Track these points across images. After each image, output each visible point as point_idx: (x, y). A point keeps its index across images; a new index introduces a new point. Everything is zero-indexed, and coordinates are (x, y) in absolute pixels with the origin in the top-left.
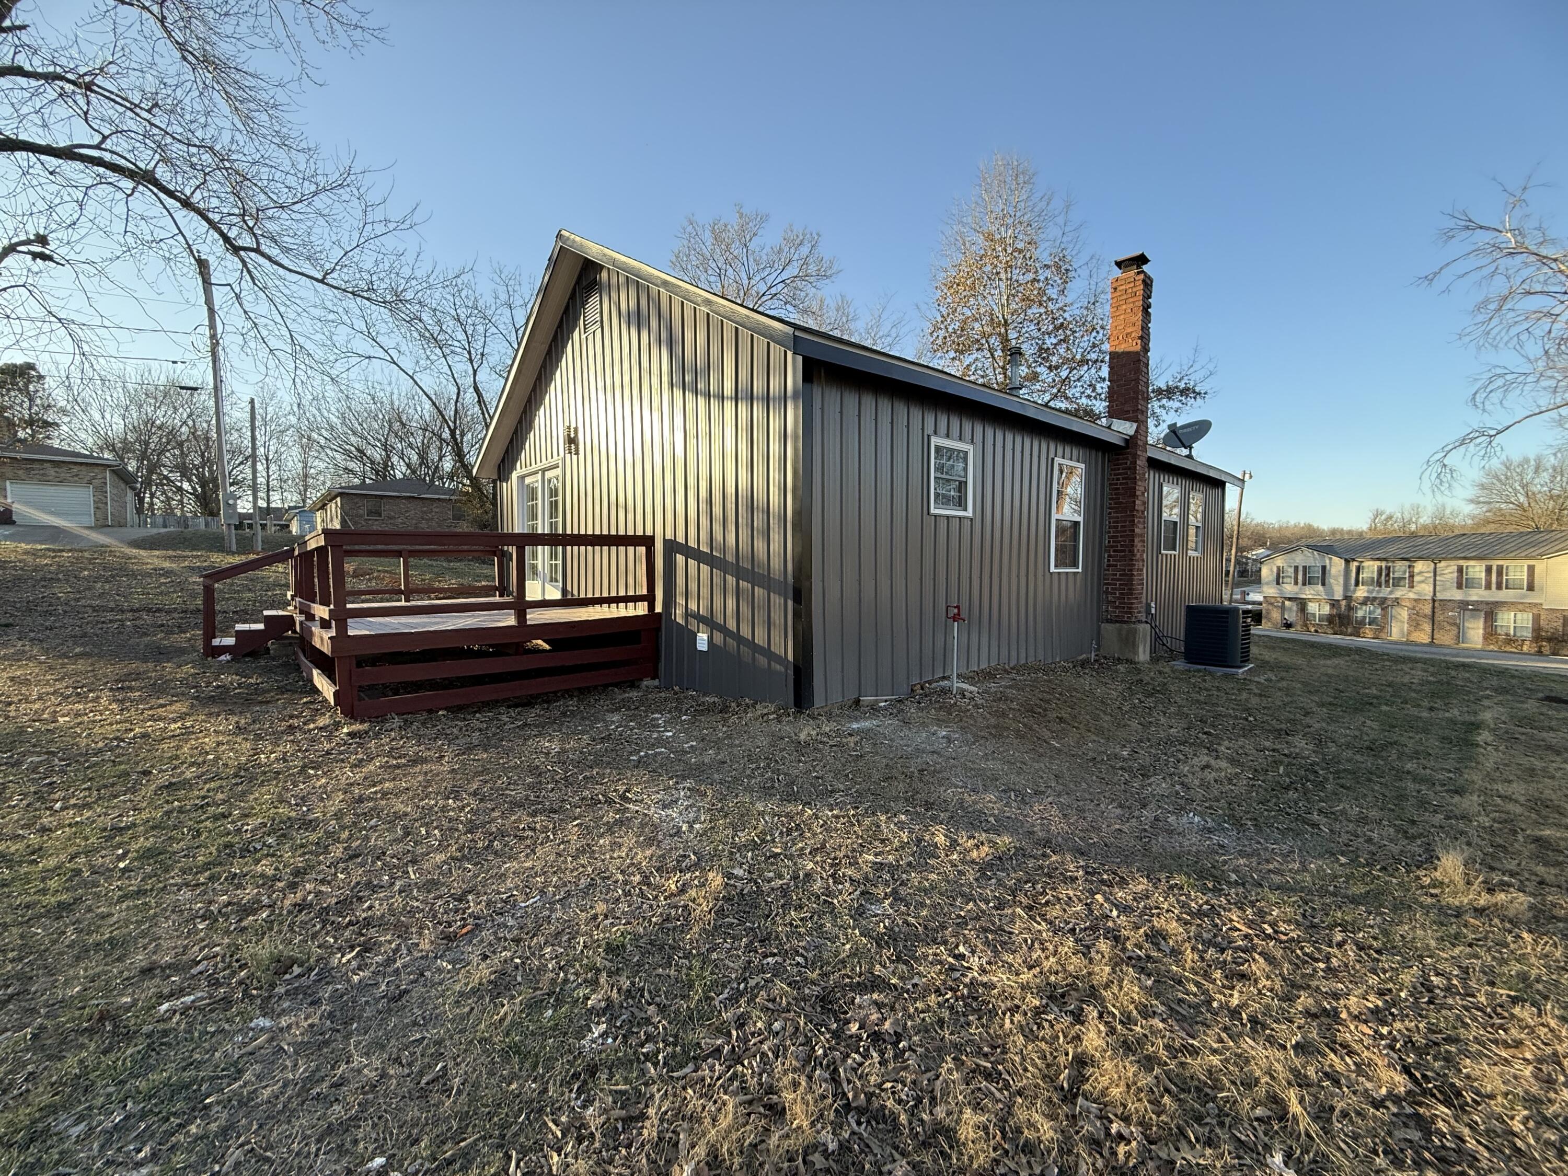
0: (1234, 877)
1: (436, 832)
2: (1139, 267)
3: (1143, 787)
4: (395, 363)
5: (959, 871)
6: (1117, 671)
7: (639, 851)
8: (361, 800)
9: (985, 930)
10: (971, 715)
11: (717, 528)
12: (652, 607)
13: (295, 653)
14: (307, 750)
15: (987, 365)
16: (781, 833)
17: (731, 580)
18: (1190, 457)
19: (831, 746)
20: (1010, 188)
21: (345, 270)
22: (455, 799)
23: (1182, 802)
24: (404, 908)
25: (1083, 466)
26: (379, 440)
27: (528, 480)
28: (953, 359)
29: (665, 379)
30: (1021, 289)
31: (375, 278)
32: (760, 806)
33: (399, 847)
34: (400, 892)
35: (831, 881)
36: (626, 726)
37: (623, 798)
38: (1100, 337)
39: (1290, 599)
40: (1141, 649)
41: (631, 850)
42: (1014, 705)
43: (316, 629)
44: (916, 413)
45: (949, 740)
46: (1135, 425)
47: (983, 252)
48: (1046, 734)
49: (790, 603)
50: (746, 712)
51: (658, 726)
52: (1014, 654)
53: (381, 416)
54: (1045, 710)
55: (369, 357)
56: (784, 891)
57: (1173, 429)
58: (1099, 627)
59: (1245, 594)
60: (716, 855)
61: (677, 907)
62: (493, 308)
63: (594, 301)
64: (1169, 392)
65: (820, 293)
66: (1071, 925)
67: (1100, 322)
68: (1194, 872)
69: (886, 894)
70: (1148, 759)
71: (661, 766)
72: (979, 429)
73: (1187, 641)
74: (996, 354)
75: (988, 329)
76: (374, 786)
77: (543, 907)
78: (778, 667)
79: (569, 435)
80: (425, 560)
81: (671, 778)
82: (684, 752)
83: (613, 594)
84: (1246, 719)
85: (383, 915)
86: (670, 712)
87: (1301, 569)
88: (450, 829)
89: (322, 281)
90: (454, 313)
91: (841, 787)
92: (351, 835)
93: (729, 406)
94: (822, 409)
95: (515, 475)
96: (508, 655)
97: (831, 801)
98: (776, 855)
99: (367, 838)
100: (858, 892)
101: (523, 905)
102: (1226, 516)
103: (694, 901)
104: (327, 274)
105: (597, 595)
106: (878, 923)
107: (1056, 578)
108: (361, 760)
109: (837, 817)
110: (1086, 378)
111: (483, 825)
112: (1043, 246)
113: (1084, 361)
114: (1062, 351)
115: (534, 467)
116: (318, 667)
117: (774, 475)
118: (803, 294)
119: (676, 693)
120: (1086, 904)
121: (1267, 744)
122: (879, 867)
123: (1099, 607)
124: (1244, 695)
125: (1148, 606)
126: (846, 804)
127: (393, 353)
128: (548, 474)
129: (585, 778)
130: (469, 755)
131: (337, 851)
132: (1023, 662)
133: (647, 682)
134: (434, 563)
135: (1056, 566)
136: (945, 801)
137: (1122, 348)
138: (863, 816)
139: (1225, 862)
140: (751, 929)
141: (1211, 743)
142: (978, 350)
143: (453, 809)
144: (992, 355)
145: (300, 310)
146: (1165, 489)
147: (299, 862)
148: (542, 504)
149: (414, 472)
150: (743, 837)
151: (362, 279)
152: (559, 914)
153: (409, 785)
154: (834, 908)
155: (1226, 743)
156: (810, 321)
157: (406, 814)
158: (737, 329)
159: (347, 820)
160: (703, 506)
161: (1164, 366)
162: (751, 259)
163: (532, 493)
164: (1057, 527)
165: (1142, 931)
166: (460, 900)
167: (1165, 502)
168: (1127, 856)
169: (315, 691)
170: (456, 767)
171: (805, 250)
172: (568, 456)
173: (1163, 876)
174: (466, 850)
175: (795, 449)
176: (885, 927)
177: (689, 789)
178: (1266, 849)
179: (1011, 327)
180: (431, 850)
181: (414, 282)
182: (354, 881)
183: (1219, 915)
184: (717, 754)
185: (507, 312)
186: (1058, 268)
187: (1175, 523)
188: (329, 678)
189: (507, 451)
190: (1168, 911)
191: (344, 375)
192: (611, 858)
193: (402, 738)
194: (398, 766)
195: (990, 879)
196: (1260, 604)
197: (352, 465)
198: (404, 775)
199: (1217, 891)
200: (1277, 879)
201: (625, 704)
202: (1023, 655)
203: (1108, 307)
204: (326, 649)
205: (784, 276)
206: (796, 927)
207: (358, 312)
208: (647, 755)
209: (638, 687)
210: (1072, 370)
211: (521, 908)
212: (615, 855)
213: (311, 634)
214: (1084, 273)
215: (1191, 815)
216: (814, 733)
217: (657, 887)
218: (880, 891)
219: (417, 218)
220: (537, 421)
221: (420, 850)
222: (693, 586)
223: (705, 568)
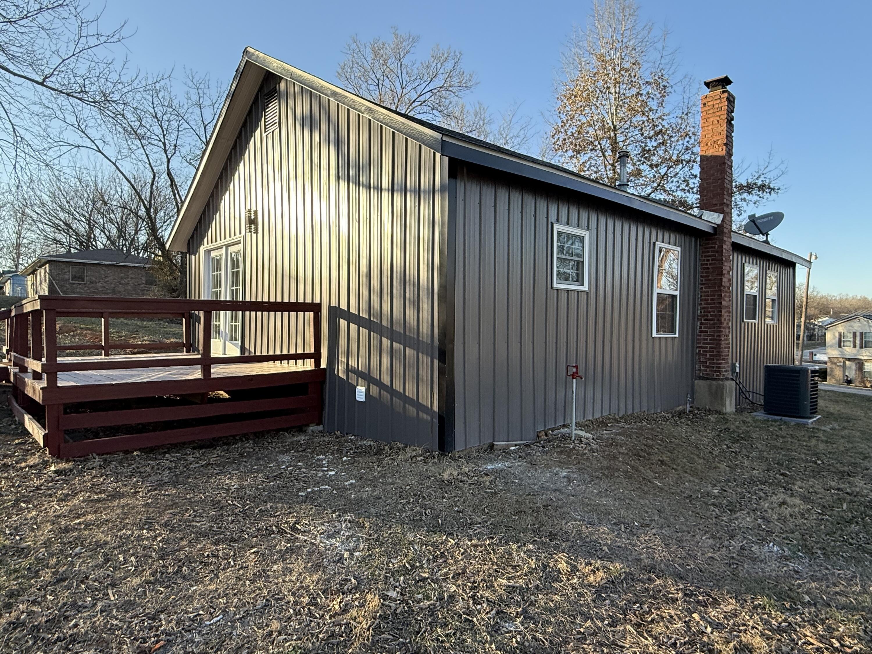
0: (807, 598)
1: (133, 558)
2: (724, 87)
3: (731, 521)
4: (100, 151)
5: (579, 594)
6: (708, 421)
7: (307, 575)
8: (67, 530)
9: (601, 644)
10: (588, 458)
11: (375, 298)
12: (318, 363)
13: (9, 400)
14: (19, 486)
15: (599, 162)
16: (429, 560)
17: (386, 342)
18: (767, 242)
19: (470, 484)
20: (618, 19)
21: (62, 75)
22: (149, 530)
23: (763, 534)
24: (105, 626)
25: (679, 249)
26: (84, 216)
27: (213, 254)
28: (571, 157)
29: (333, 172)
30: (627, 101)
31: (87, 82)
32: (410, 536)
33: (101, 572)
34: (102, 611)
35: (471, 602)
36: (295, 466)
37: (294, 529)
38: (692, 141)
39: (849, 360)
40: (728, 403)
41: (300, 574)
42: (623, 450)
43: (29, 380)
44: (542, 204)
45: (569, 479)
46: (721, 216)
47: (595, 70)
48: (650, 474)
49: (436, 362)
50: (397, 454)
51: (323, 466)
52: (622, 406)
53: (86, 196)
54: (649, 454)
55: (78, 147)
56: (432, 611)
57: (753, 219)
58: (693, 383)
59: (812, 354)
60: (373, 579)
61: (340, 625)
62: (186, 107)
63: (273, 106)
64: (749, 188)
65: (461, 101)
66: (673, 640)
67: (692, 130)
68: (774, 594)
69: (517, 613)
70: (734, 496)
71: (325, 501)
72: (593, 217)
73: (765, 396)
74: (607, 154)
75: (600, 133)
76: (78, 518)
77: (226, 625)
78: (425, 416)
79: (250, 217)
80: (122, 319)
81: (334, 512)
82: (345, 489)
83: (285, 352)
84: (816, 463)
85: (87, 632)
86: (332, 454)
87: (858, 335)
88: (145, 556)
89: (42, 84)
90: (152, 111)
91: (479, 520)
92: (58, 562)
93: (386, 196)
94: (464, 200)
95: (202, 249)
96: (196, 403)
97: (471, 532)
98: (424, 579)
99: (72, 564)
100: (494, 612)
101: (208, 623)
102: (797, 290)
103: (355, 619)
104: (46, 77)
105: (271, 353)
106: (511, 638)
107: (657, 342)
108: (67, 495)
109: (476, 546)
110: (681, 173)
111: (173, 552)
112: (645, 66)
113: (679, 161)
114: (661, 152)
115: (219, 243)
116: (29, 413)
117: (424, 255)
118: (447, 101)
119: (337, 438)
120: (685, 622)
121: (833, 484)
122: (511, 590)
123: (693, 368)
124: (813, 442)
125: (733, 366)
126: (482, 535)
127: (99, 143)
128: (231, 249)
129: (260, 511)
130: (160, 490)
131: (47, 575)
132: (630, 412)
133: (312, 428)
134: (129, 322)
135: (658, 331)
136: (566, 532)
137: (710, 153)
138: (497, 545)
139: (800, 586)
140: (404, 644)
141: (787, 483)
142: (591, 150)
143: (147, 539)
144: (603, 154)
145: (21, 107)
146: (747, 270)
147: (13, 585)
148: (226, 276)
149: (113, 243)
150: (395, 564)
151: (76, 82)
152: (239, 631)
153: (109, 517)
154: (474, 626)
155: (799, 483)
156: (453, 124)
157: (106, 543)
158: (394, 133)
159: (55, 548)
160: (363, 279)
161: (745, 166)
162: (404, 72)
163: (216, 265)
164: (658, 297)
165: (732, 645)
166: (154, 619)
167: (746, 278)
168: (718, 580)
169: (26, 433)
170: (150, 501)
171: (449, 66)
172: (248, 234)
173: (749, 597)
174: (159, 575)
175: (441, 233)
176: (517, 642)
177: (350, 521)
178: (833, 574)
179: (619, 131)
180: (128, 574)
181: (120, 86)
182: (61, 601)
183: (795, 630)
184: (374, 491)
185: (197, 111)
186: (658, 84)
187: (755, 297)
188: (38, 421)
189: (196, 229)
190: (753, 628)
191: (56, 161)
192: (284, 581)
193: (102, 476)
194: (99, 501)
195: (605, 600)
196: (826, 363)
197: (59, 236)
198: (105, 509)
199: (793, 610)
200: (842, 600)
201: (294, 446)
202: (630, 407)
203: (698, 117)
204: (38, 397)
205: (431, 86)
206: (442, 642)
207: (70, 108)
208: (313, 492)
209: (305, 431)
210: (669, 167)
211: (206, 626)
212: (287, 579)
213: (24, 384)
214: (679, 89)
215: (771, 545)
216: (455, 473)
217: (323, 607)
218: (512, 611)
219: (125, 32)
220: (222, 204)
221: (119, 575)
222: (353, 346)
223: (364, 332)
